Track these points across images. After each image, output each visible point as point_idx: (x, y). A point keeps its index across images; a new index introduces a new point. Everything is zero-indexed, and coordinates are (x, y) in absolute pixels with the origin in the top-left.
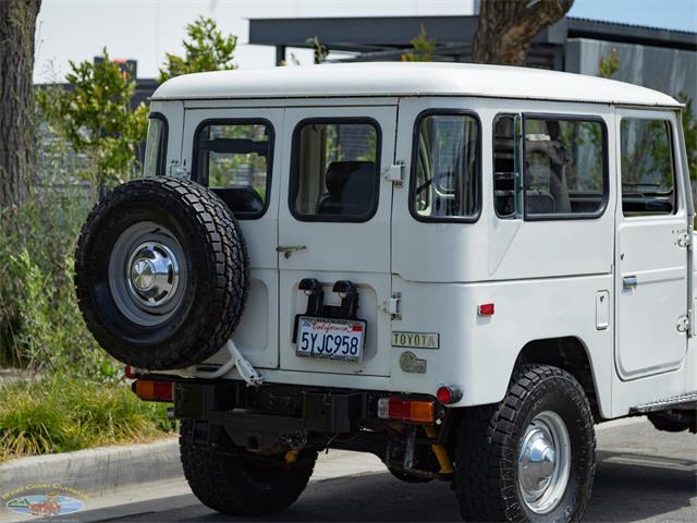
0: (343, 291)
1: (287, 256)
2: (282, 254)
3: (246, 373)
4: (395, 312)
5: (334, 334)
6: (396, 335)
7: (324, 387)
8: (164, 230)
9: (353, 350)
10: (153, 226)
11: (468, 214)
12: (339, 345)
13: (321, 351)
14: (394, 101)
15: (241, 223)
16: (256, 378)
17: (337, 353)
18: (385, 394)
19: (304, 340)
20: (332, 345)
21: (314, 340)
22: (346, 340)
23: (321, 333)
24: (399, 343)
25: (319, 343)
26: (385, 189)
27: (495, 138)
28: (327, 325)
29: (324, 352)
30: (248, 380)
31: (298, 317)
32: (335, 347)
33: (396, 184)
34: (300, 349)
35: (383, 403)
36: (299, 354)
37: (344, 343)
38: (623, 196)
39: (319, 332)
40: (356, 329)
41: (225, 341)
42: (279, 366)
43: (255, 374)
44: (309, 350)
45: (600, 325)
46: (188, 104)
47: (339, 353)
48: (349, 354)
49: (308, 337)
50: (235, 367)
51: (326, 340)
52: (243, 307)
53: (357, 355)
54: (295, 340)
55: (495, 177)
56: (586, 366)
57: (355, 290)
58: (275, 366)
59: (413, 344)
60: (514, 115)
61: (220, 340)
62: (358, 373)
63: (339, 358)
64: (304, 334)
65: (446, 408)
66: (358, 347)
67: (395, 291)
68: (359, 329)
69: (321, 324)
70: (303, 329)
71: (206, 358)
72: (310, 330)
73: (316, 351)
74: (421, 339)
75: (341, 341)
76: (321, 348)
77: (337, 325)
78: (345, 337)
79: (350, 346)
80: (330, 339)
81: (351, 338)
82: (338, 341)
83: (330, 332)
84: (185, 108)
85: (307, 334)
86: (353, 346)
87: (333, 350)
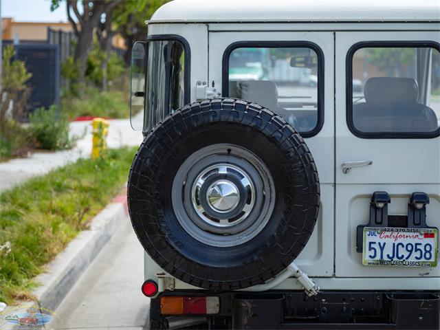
1: (347, 171)
2: (340, 169)
5: (405, 241)
9: (428, 255)
12: (411, 251)
13: (392, 258)
17: (409, 260)
19: (370, 249)
20: (403, 252)
21: (382, 249)
22: (418, 247)
23: (390, 242)
25: (388, 251)
28: (395, 234)
29: (395, 259)
31: (360, 229)
32: (406, 254)
34: (368, 258)
37: (416, 250)
39: (387, 240)
40: (427, 235)
44: (378, 257)
46: (212, 27)
47: (412, 259)
48: (423, 259)
49: (376, 246)
51: (395, 248)
53: (433, 260)
62: (426, 276)
63: (412, 263)
64: (370, 243)
66: (433, 252)
68: (432, 236)
69: (388, 234)
70: (367, 239)
72: (376, 239)
73: (385, 258)
75: (413, 248)
76: (391, 256)
77: (406, 234)
78: (416, 244)
79: (424, 252)
80: (400, 246)
81: (423, 245)
82: (410, 248)
83: (399, 241)
84: (209, 31)
85: (375, 243)
86: (426, 252)
87: (405, 257)
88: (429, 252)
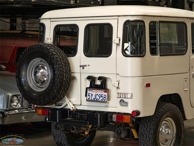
0: (101, 80)
1: (83, 68)
2: (82, 68)
3: (70, 107)
4: (118, 86)
5: (98, 94)
6: (118, 94)
7: (95, 111)
8: (44, 60)
9: (105, 99)
10: (40, 59)
11: (141, 54)
12: (100, 97)
13: (94, 99)
14: (117, 17)
15: (68, 58)
16: (74, 108)
17: (99, 100)
18: (115, 113)
19: (89, 95)
21: (92, 96)
22: (102, 96)
23: (94, 94)
24: (119, 97)
26: (114, 46)
27: (150, 29)
28: (96, 91)
29: (95, 99)
30: (71, 109)
31: (87, 88)
32: (99, 98)
33: (118, 45)
34: (88, 99)
35: (114, 116)
36: (87, 100)
37: (102, 97)
38: (192, 48)
39: (94, 93)
40: (105, 92)
41: (64, 96)
42: (81, 104)
43: (73, 107)
44: (90, 99)
45: (185, 89)
46: (52, 20)
47: (100, 100)
48: (103, 100)
50: (67, 104)
52: (69, 85)
53: (106, 100)
54: (86, 96)
55: (150, 42)
56: (181, 103)
57: (105, 79)
58: (80, 104)
59: (124, 97)
60: (156, 22)
61: (62, 96)
62: (107, 106)
64: (89, 94)
65: (135, 118)
66: (106, 98)
67: (118, 80)
69: (94, 91)
70: (88, 92)
71: (58, 102)
72: (91, 92)
73: (93, 99)
74: (126, 95)
75: (101, 96)
76: (94, 98)
77: (99, 91)
78: (102, 95)
79: (103, 97)
80: (97, 95)
81: (104, 95)
82: (100, 96)
83: (97, 93)
84: (51, 21)
85: (90, 94)
86: (104, 97)
87: (98, 99)
88: (105, 98)
